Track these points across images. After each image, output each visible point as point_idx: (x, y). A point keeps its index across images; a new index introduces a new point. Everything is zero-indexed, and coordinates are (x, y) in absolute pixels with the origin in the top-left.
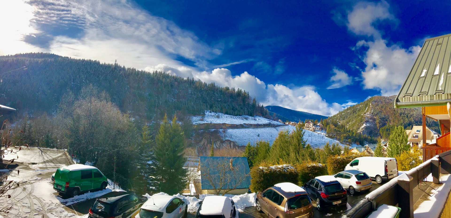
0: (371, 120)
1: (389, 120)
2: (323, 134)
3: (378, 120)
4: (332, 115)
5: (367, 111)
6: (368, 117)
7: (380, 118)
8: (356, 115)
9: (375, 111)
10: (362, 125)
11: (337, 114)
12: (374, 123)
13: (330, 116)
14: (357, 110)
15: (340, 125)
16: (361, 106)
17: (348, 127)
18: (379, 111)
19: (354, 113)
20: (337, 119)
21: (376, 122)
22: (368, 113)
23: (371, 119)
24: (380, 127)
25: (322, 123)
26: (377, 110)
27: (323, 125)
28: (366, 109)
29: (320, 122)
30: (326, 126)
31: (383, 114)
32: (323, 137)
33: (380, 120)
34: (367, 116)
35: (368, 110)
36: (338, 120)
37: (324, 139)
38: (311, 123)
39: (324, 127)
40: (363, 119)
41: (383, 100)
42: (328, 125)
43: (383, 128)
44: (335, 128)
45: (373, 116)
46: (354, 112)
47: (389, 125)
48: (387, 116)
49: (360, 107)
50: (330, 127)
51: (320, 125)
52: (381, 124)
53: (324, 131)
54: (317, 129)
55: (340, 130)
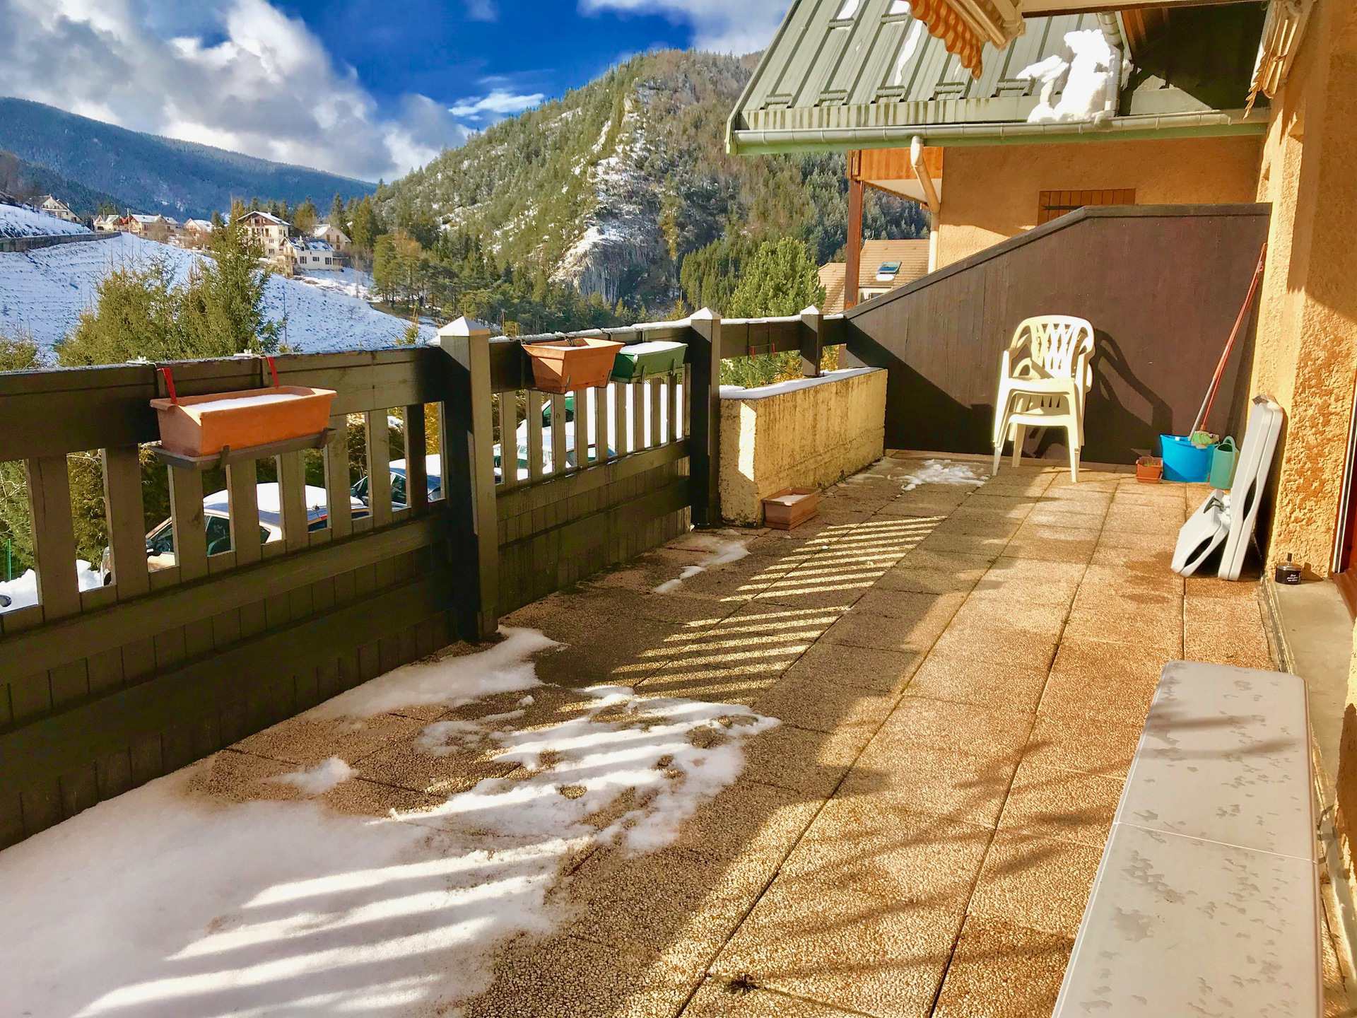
0: (631, 208)
1: (740, 204)
2: (351, 290)
3: (671, 205)
4: (402, 175)
5: (608, 150)
6: (614, 188)
7: (688, 196)
8: (543, 172)
9: (657, 147)
10: (580, 237)
11: (433, 168)
12: (649, 226)
13: (389, 179)
14: (546, 138)
15: (453, 237)
16: (567, 115)
17: (497, 248)
18: (680, 152)
19: (531, 163)
20: (430, 198)
21: (660, 219)
22: (613, 161)
23: (630, 196)
24: (687, 247)
25: (343, 222)
26: (666, 144)
27: (348, 234)
28: (598, 133)
29: (333, 217)
30: (371, 242)
31: (701, 165)
32: (352, 310)
33: (684, 203)
34: (606, 177)
35: (611, 140)
36: (437, 201)
37: (361, 319)
38: (272, 223)
39: (356, 247)
40: (584, 201)
41: (707, 75)
42: (379, 238)
43: (701, 256)
44: (423, 255)
45: (646, 179)
46: (531, 154)
47: (738, 236)
48: (727, 183)
49: (567, 123)
50: (392, 249)
51: (333, 238)
52: (690, 231)
53: (358, 274)
54: (315, 259)
55: (455, 268)
